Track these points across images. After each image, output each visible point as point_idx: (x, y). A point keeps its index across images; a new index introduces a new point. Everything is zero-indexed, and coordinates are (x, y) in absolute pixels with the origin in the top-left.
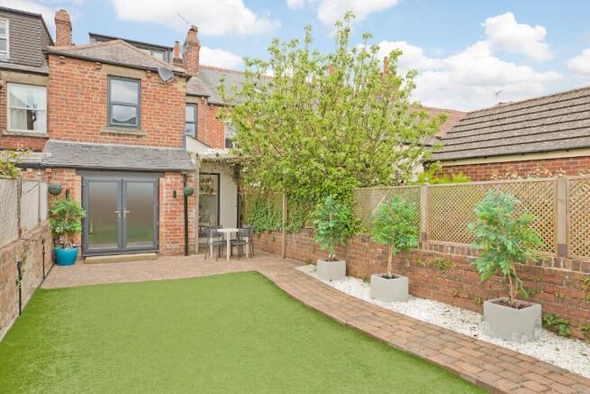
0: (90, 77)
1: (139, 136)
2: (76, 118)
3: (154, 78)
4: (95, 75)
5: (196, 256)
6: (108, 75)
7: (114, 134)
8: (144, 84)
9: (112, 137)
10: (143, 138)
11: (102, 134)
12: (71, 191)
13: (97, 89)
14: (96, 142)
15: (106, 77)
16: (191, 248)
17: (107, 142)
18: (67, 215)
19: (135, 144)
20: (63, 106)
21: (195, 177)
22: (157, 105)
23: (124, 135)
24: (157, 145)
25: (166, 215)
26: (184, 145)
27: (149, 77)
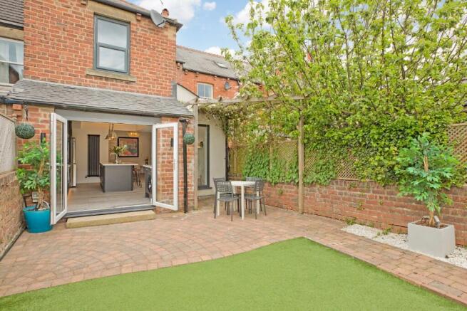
0: (74, 12)
1: (128, 82)
2: (58, 57)
3: (145, 22)
4: (80, 11)
5: (196, 212)
6: (95, 14)
7: (101, 78)
8: (134, 28)
9: (99, 81)
10: (133, 85)
11: (88, 76)
12: (48, 135)
13: (82, 26)
14: (80, 85)
15: (93, 15)
16: (190, 204)
17: (94, 87)
18: (42, 164)
19: (124, 90)
20: (41, 41)
21: (194, 125)
22: (147, 52)
23: (112, 79)
24: (147, 93)
25: (163, 166)
26: (175, 94)
27: (138, 21)
